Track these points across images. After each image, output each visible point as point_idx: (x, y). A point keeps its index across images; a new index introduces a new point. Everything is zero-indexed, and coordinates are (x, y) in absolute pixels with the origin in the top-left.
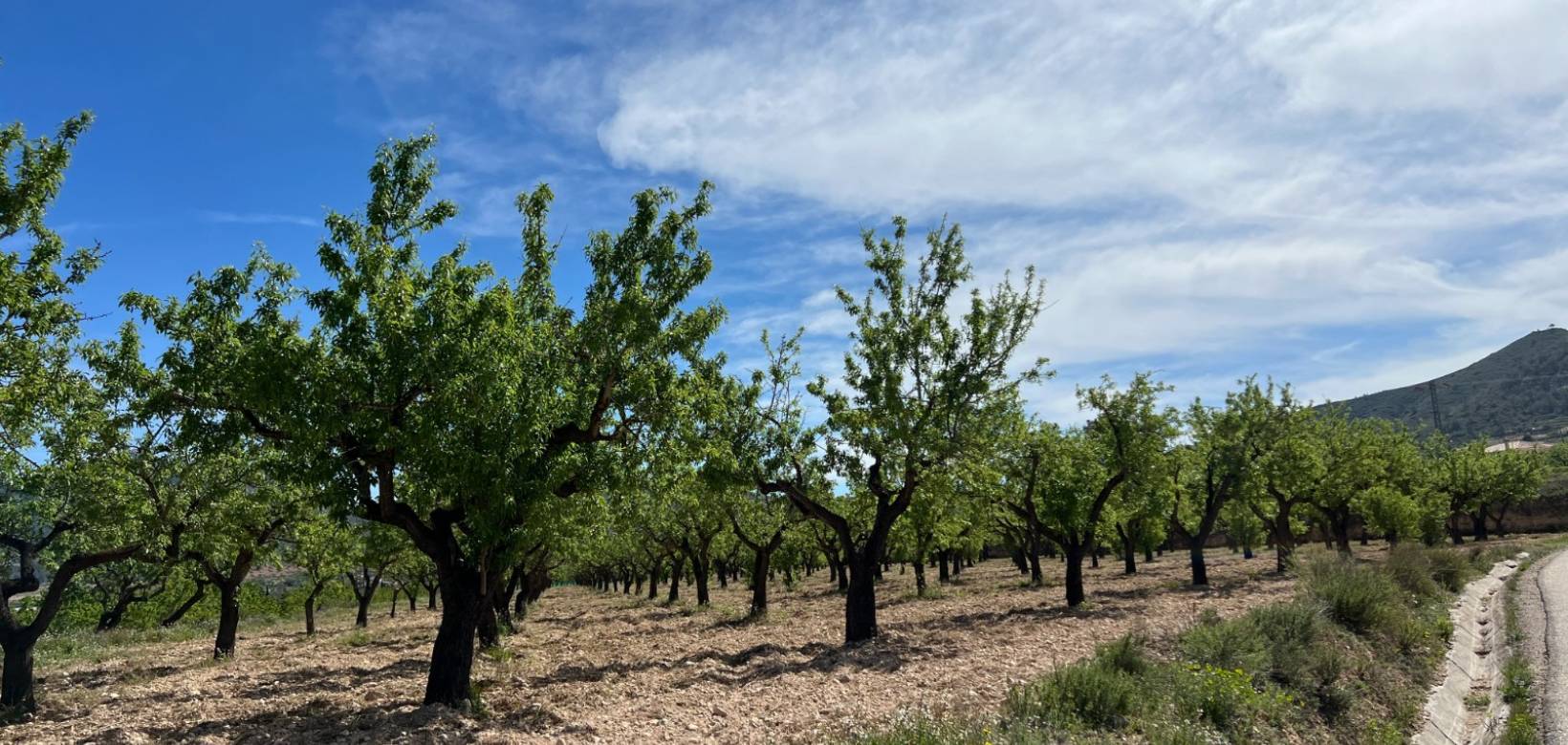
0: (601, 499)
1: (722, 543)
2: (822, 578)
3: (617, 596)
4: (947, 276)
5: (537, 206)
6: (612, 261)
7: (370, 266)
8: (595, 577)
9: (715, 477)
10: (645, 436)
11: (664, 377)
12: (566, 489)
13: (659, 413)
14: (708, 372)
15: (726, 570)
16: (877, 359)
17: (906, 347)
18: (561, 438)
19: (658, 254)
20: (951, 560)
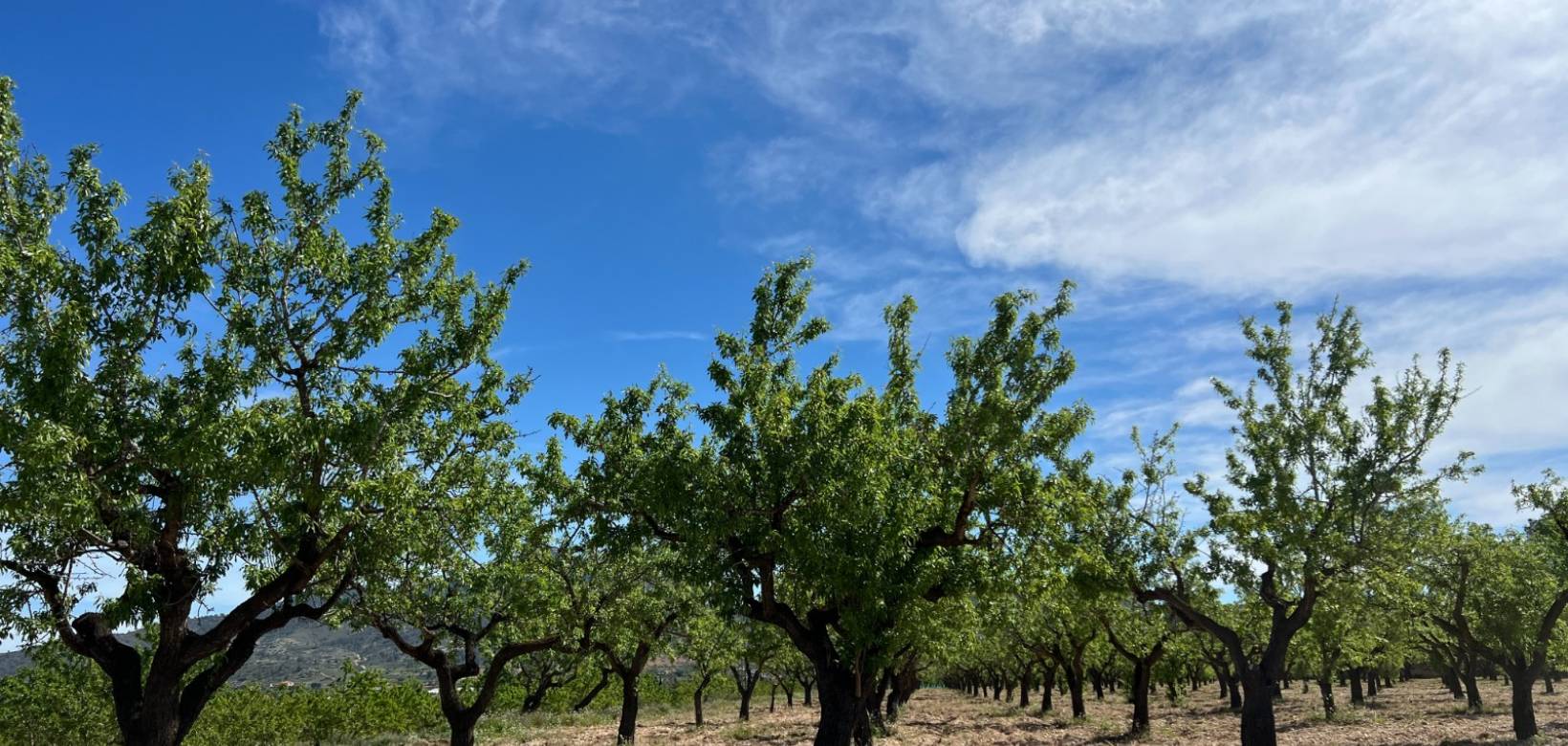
0: (968, 603)
1: (1096, 652)
2: (1210, 693)
3: (987, 702)
4: (1343, 362)
5: (901, 317)
6: (973, 365)
7: (752, 383)
8: (964, 681)
9: (1086, 582)
10: (1011, 541)
11: (1029, 481)
12: (935, 593)
13: (1025, 517)
14: (1074, 473)
15: (1102, 680)
16: (1265, 454)
17: (1298, 441)
18: (927, 541)
19: (1018, 357)
20: (1366, 681)
